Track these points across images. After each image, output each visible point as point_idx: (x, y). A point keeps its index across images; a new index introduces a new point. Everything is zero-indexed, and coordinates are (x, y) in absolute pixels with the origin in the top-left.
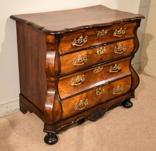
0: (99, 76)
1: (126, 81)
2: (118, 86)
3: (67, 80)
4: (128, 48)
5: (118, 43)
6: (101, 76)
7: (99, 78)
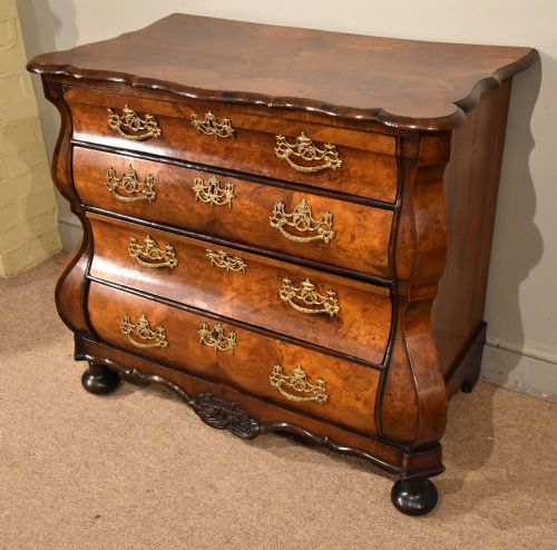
0: (235, 284)
1: (347, 379)
2: (298, 370)
3: (119, 234)
4: (353, 238)
5: (296, 195)
6: (242, 291)
7: (234, 294)
